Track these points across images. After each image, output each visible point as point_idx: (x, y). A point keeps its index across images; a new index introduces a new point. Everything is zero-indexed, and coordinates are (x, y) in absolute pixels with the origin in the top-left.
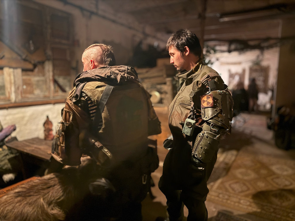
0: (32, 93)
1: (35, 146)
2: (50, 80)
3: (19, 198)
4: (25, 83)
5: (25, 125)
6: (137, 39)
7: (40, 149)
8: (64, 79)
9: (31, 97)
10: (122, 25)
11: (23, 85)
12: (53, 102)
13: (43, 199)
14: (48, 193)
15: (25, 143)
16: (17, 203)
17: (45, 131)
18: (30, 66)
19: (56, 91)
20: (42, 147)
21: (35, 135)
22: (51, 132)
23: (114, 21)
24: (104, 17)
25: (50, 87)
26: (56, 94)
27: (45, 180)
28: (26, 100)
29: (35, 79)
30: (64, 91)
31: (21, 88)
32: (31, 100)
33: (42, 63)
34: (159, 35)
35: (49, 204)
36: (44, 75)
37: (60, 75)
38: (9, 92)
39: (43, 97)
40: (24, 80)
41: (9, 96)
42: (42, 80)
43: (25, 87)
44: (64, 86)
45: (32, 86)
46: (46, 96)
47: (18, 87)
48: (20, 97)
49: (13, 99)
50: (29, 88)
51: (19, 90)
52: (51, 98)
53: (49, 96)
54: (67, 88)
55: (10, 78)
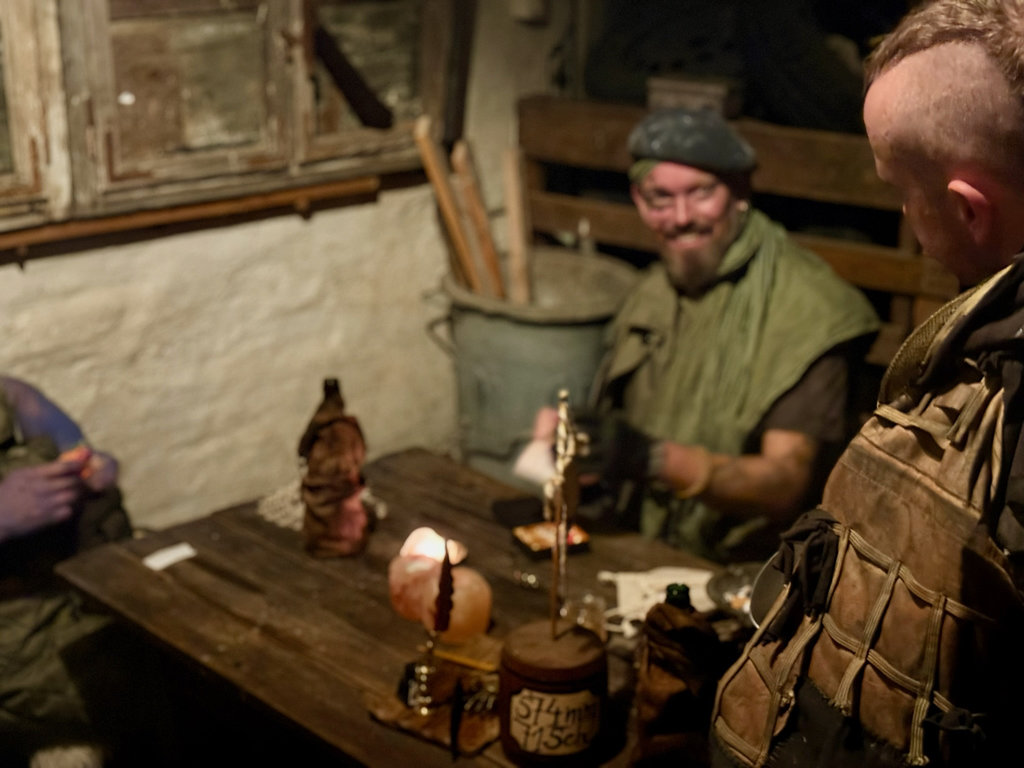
2: (290, 41)
8: (375, 23)
19: (326, 123)
25: (288, 88)
26: (327, 141)
28: (139, 196)
29: (187, 33)
30: (376, 117)
31: (104, 111)
36: (251, 6)
38: (33, 143)
39: (244, 167)
40: (120, 46)
41: (37, 175)
42: (238, 41)
43: (127, 99)
44: (373, 82)
45: (175, 93)
46: (259, 159)
47: (90, 105)
48: (102, 171)
49: (58, 191)
50: (153, 107)
51: (91, 122)
52: (295, 171)
53: (282, 158)
54: (392, 98)
55: (38, 40)
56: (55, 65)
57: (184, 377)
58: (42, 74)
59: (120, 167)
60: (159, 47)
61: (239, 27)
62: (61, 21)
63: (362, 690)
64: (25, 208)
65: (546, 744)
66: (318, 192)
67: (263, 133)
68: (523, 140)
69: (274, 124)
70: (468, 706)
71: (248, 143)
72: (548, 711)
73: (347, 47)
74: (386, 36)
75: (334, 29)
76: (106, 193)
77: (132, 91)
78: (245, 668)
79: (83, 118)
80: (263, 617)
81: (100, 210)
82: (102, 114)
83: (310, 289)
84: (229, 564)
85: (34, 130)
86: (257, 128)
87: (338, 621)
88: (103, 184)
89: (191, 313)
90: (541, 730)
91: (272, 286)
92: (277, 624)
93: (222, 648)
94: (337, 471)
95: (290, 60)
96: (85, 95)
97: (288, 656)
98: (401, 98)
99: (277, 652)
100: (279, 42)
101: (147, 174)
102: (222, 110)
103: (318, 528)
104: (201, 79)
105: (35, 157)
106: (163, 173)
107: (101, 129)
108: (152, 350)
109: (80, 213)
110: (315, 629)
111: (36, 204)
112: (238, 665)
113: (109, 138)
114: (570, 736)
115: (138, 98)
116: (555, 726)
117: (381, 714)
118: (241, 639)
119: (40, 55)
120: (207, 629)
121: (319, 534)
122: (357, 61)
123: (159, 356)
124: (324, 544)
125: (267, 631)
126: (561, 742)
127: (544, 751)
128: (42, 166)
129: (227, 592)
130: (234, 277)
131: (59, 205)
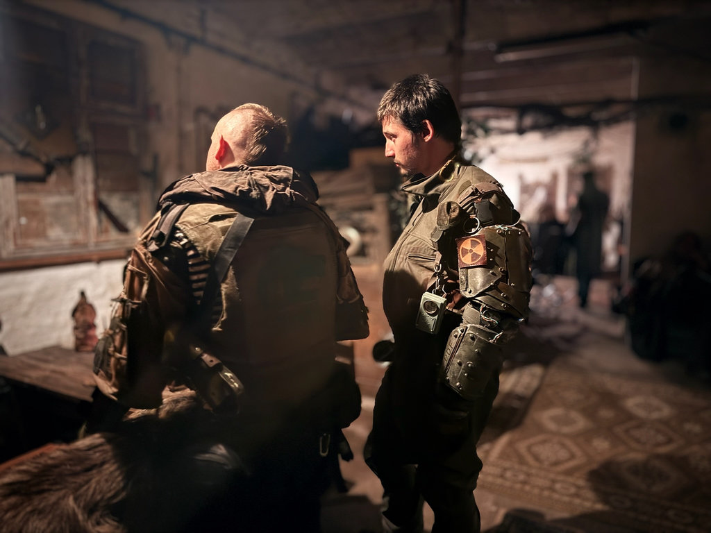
0: (41, 234)
1: (52, 366)
2: (87, 203)
3: (12, 500)
4: (23, 210)
5: (26, 314)
6: (303, 103)
7: (63, 374)
8: (123, 200)
9: (38, 247)
10: (265, 68)
11: (19, 217)
12: (95, 257)
13: (76, 499)
14: (87, 482)
15: (25, 359)
16: (7, 511)
17: (76, 328)
18: (37, 169)
19: (102, 231)
20: (70, 369)
21: (50, 340)
22: (91, 333)
23: (245, 60)
24: (221, 50)
25: (87, 219)
26: (103, 238)
27: (78, 450)
28: (27, 253)
29: (49, 200)
30: (123, 229)
31: (13, 224)
32: (38, 253)
33: (67, 162)
34: (354, 93)
35: (90, 510)
36: (72, 192)
37: (112, 191)
40: (19, 203)
42: (68, 203)
43: (23, 220)
44: (123, 220)
45: (43, 220)
46: (76, 243)
47: (7, 221)
48: (13, 245)
50: (34, 224)
51: (8, 228)
52: (91, 246)
53: (86, 242)
54: (130, 224)
59: (19, 242)
60: (36, 203)
66: (102, 255)
69: (82, 231)
74: (127, 204)
75: (106, 201)
76: (13, 253)
77: (25, 218)
79: (5, 227)
81: (12, 258)
88: (12, 248)
95: (88, 210)
96: (5, 216)
100: (83, 203)
102: (62, 226)
104: (54, 215)
107: (12, 230)
113: (15, 233)
115: (28, 221)
122: (116, 213)
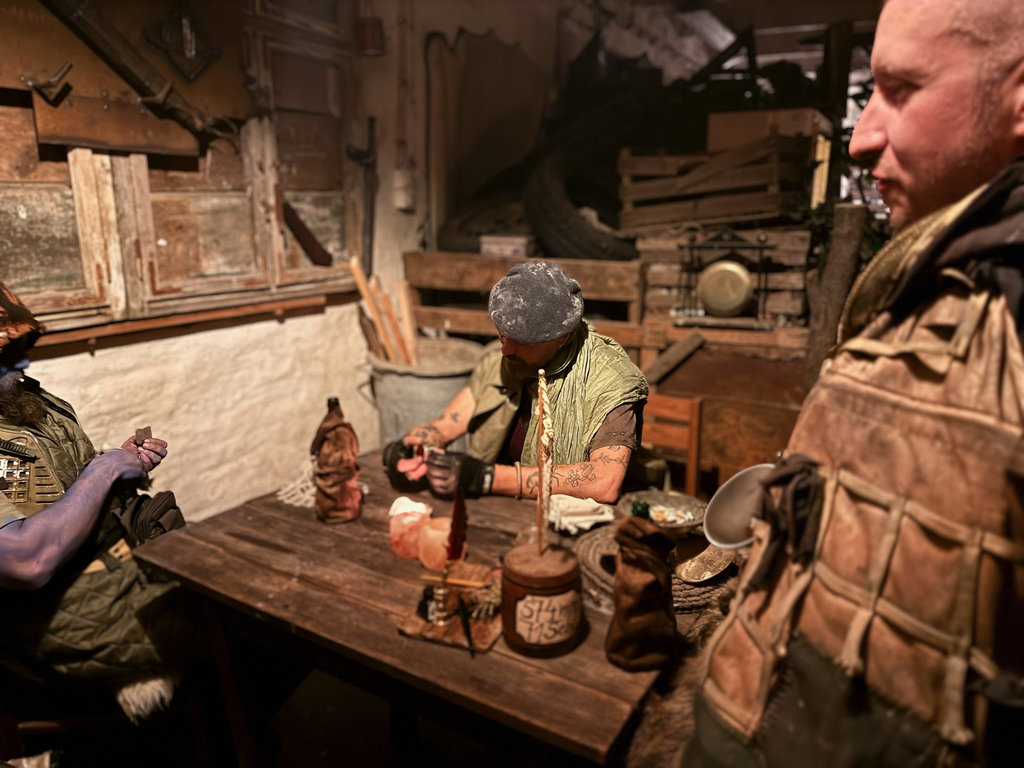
0: (192, 270)
2: (268, 209)
8: (317, 203)
9: (192, 293)
11: (157, 238)
12: (277, 311)
18: (185, 143)
19: (292, 261)
25: (267, 239)
29: (203, 203)
30: (321, 259)
32: (191, 304)
33: (230, 129)
37: (303, 187)
38: (98, 267)
39: (241, 287)
40: (156, 207)
41: (101, 289)
42: (234, 209)
43: (162, 242)
44: (320, 239)
45: (194, 239)
46: (251, 282)
47: (137, 243)
48: (148, 287)
49: (117, 300)
50: (180, 248)
51: (139, 255)
52: (274, 290)
53: (266, 281)
54: (331, 248)
55: (99, 199)
56: (112, 216)
57: (207, 424)
58: (104, 222)
59: (159, 286)
60: (183, 211)
61: (235, 200)
62: (114, 187)
63: (387, 613)
64: (94, 312)
65: (546, 636)
66: (289, 305)
67: (253, 267)
68: (407, 277)
69: (260, 260)
70: (474, 615)
71: (242, 273)
72: (547, 610)
73: (302, 217)
74: (325, 212)
75: (294, 205)
76: (150, 302)
77: (165, 238)
78: (293, 608)
79: (134, 253)
80: (297, 570)
81: (146, 314)
82: (146, 250)
83: (285, 366)
84: (264, 536)
85: (99, 259)
86: (249, 264)
87: (355, 566)
88: (149, 297)
89: (210, 382)
90: (542, 625)
91: (261, 365)
92: (310, 573)
93: (271, 596)
94: (341, 461)
95: (268, 221)
96: (134, 237)
97: (325, 595)
98: (335, 250)
99: (315, 594)
100: (262, 210)
101: (177, 290)
102: (225, 253)
103: (329, 503)
104: (211, 232)
105: (100, 277)
106: (189, 289)
107: (146, 260)
108: (185, 407)
109: (131, 316)
110: (341, 574)
111: (102, 309)
112: (286, 607)
113: (151, 265)
114: (563, 627)
115: (169, 243)
116: (552, 621)
117: (409, 630)
118: (285, 587)
119: (102, 208)
120: (257, 583)
121: (328, 508)
122: (310, 225)
123: (188, 411)
124: (333, 514)
125: (303, 579)
126: (556, 632)
127: (544, 641)
128: (105, 283)
129: (266, 555)
130: (236, 359)
131: (118, 310)
